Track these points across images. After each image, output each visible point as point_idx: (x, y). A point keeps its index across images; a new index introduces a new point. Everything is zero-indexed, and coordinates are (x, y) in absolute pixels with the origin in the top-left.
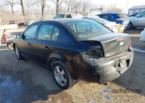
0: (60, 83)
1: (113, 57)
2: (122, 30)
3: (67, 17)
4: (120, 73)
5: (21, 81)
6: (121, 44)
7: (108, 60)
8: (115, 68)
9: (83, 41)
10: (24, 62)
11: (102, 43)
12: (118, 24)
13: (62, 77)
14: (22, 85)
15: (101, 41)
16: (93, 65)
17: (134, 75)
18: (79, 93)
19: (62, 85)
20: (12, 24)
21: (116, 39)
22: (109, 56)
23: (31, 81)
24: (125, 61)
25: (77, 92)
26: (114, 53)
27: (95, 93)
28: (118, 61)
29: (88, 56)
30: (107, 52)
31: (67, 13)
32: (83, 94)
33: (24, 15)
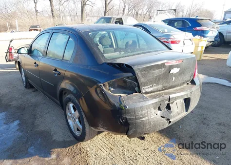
0: (75, 131)
1: (159, 92)
2: (202, 47)
3: (116, 23)
4: (170, 120)
5: (18, 123)
6: (175, 71)
7: (146, 98)
8: (160, 111)
9: (109, 64)
10: (33, 91)
11: (135, 68)
12: (197, 36)
13: (77, 120)
14: (18, 130)
15: (133, 66)
16: (117, 105)
17: (204, 124)
18: (102, 149)
19: (78, 134)
20: (33, 31)
21: (164, 63)
22: (149, 90)
23: (33, 124)
24: (182, 101)
25: (100, 147)
26: (160, 87)
27: (128, 150)
28: (166, 100)
29: (112, 89)
30: (146, 84)
31: (115, 16)
32: (108, 151)
33: (53, 16)
